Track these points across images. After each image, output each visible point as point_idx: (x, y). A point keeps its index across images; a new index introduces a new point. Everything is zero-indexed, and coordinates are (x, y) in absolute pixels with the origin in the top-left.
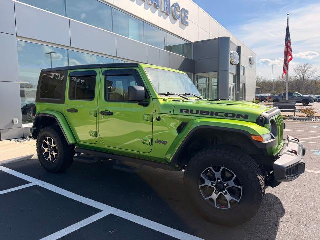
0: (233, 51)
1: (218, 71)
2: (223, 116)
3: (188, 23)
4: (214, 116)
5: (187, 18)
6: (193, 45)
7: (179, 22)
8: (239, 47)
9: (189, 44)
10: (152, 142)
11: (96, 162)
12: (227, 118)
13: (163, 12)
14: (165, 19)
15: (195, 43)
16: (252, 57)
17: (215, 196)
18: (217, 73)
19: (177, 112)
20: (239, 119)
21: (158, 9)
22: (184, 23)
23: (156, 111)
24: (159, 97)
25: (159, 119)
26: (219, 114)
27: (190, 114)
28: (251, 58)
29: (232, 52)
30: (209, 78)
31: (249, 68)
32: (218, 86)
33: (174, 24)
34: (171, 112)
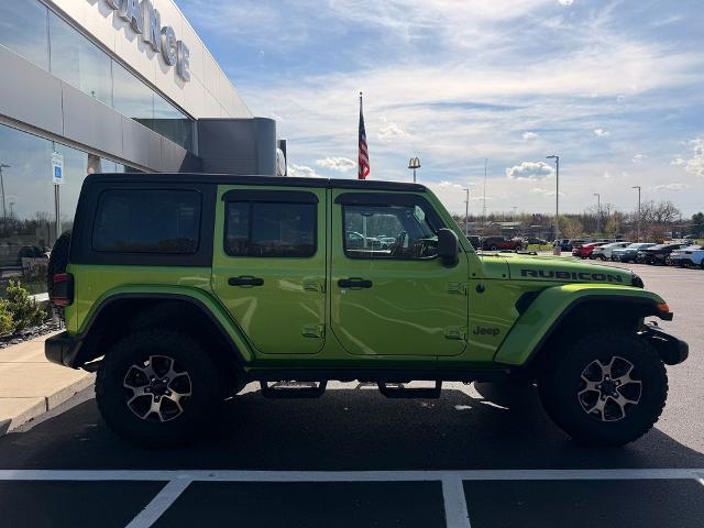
3: (188, 76)
5: (188, 64)
6: (196, 122)
13: (147, 42)
14: (150, 59)
15: (199, 119)
21: (137, 32)
22: (183, 75)
23: (473, 275)
33: (165, 72)
34: (504, 276)
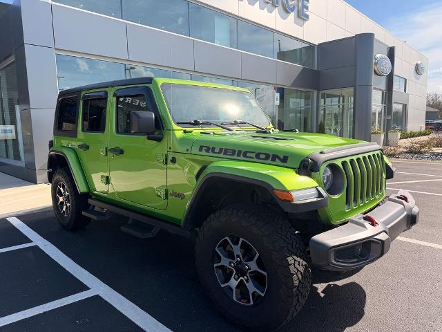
0: (380, 55)
1: (355, 87)
2: (252, 158)
3: (307, 16)
4: (242, 158)
5: (307, 8)
6: (316, 47)
7: (292, 15)
8: (391, 48)
9: (311, 47)
10: (166, 194)
11: (108, 218)
12: (257, 160)
13: (267, 3)
14: (271, 12)
15: (320, 45)
16: (419, 62)
17: (234, 283)
18: (352, 90)
19: (196, 150)
20: (274, 163)
22: (302, 16)
23: (170, 148)
24: (175, 127)
25: (174, 161)
26: (248, 155)
27: (211, 154)
28: (417, 65)
29: (378, 56)
30: (343, 97)
31: (414, 80)
32: (354, 108)
33: (284, 19)
34: (187, 150)
